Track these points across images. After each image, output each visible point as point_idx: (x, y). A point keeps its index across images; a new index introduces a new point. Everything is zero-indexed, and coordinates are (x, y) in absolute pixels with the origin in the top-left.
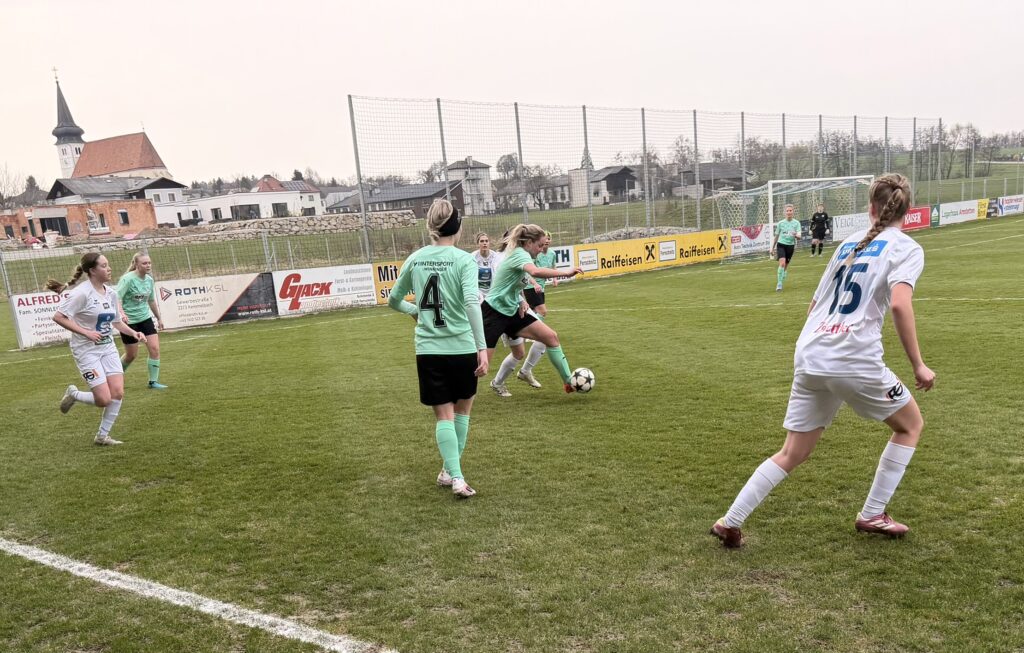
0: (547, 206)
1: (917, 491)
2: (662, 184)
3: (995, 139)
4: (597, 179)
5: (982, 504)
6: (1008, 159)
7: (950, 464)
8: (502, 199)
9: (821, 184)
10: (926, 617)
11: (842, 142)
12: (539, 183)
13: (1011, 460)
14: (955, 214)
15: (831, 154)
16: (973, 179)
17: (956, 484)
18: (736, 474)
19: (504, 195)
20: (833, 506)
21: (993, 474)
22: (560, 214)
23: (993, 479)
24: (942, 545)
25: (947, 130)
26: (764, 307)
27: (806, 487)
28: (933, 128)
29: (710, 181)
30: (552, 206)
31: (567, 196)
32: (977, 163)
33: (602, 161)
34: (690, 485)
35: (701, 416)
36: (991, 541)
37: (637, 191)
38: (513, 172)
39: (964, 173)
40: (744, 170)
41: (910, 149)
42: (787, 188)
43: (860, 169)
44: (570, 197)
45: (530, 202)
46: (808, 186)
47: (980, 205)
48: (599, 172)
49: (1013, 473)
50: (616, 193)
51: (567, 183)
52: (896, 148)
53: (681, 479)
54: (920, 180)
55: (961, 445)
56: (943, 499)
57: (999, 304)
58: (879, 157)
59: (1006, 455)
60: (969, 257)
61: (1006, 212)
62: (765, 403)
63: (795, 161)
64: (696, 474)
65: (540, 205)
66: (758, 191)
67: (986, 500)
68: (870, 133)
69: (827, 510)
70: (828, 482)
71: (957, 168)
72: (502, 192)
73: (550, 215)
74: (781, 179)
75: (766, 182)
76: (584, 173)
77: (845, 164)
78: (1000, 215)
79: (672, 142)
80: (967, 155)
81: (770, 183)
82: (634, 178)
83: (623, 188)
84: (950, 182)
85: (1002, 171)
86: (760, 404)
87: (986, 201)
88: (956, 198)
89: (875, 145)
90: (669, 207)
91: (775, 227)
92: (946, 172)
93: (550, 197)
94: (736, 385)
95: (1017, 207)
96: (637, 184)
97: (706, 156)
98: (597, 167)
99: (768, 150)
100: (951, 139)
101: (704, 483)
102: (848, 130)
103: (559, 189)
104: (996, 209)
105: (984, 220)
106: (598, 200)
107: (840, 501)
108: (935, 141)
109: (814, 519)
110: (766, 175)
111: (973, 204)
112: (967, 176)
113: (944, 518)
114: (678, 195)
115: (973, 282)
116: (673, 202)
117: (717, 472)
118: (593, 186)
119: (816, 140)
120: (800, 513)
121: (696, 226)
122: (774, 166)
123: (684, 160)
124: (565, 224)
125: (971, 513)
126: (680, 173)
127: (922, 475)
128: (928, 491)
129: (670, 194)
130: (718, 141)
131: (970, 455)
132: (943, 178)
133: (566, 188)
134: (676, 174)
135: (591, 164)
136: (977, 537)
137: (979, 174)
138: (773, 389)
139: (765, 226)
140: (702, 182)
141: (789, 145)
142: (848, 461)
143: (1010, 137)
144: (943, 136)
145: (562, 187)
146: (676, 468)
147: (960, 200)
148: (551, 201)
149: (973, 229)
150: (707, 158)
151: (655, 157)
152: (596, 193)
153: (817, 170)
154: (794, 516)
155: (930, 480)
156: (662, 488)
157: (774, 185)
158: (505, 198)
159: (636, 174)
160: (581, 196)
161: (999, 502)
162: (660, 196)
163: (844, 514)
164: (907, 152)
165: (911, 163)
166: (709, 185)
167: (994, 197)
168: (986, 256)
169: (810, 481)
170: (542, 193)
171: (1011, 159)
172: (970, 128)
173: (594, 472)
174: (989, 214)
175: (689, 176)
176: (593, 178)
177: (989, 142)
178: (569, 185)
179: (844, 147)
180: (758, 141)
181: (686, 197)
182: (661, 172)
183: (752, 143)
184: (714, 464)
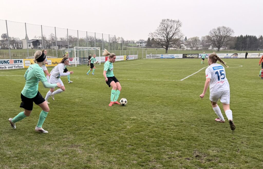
0: (16, 48)
1: (110, 125)
2: (47, 45)
3: (127, 41)
4: (30, 42)
5: (125, 128)
6: (130, 46)
7: (118, 118)
8: (3, 45)
9: (87, 49)
10: (112, 155)
11: (92, 39)
12: (13, 42)
13: (131, 117)
14: (119, 59)
15: (90, 41)
16: (123, 50)
17: (119, 123)
18: (68, 120)
19: (4, 44)
20: (91, 128)
21: (127, 121)
22: (19, 50)
23: (127, 122)
24: (116, 137)
25: (117, 38)
26: (74, 78)
27: (85, 124)
28: (113, 37)
29: (60, 45)
30: (17, 48)
31: (21, 46)
32: (124, 47)
33: (31, 38)
34: (56, 123)
35: (59, 105)
36: (127, 136)
37: (41, 46)
38: (6, 38)
39: (121, 49)
40: (68, 43)
41: (108, 42)
42: (79, 49)
43: (97, 46)
44: (22, 46)
45: (11, 47)
46: (85, 49)
47: (124, 57)
48: (30, 40)
49: (131, 120)
50: (35, 46)
51: (21, 42)
52: (105, 41)
53: (54, 122)
54: (111, 50)
55: (120, 114)
56: (116, 127)
57: (128, 81)
58: (101, 43)
59: (130, 116)
60: (122, 69)
61: (130, 59)
62: (75, 103)
63: (81, 42)
64: (57, 120)
65: (14, 48)
66: (72, 49)
67: (125, 127)
68: (99, 37)
69: (90, 129)
70: (90, 122)
71: (119, 47)
72: (3, 43)
73: (16, 50)
74: (78, 46)
75: (74, 47)
76: (26, 40)
77: (93, 44)
78: (129, 59)
79: (50, 35)
80: (121, 44)
81: (75, 47)
82: (40, 43)
83: (37, 45)
84: (117, 51)
85: (129, 49)
86: (74, 103)
87: (126, 56)
88: (119, 55)
89: (100, 40)
90: (49, 51)
91: (76, 58)
92: (117, 48)
93: (17, 46)
94: (67, 98)
95: (132, 58)
96: (41, 44)
97: (59, 39)
98: (30, 39)
99: (74, 39)
100: (117, 40)
101: (59, 123)
102: (94, 36)
103: (19, 44)
104: (128, 58)
105: (125, 60)
106: (30, 48)
107: (93, 127)
108: (114, 40)
109: (87, 131)
110: (74, 45)
111: (123, 56)
112: (121, 50)
113: (116, 131)
114: (52, 48)
115: (123, 75)
116: (50, 50)
117: (63, 120)
118: (29, 44)
119: (86, 37)
120: (83, 130)
121: (56, 56)
122: (76, 43)
123: (53, 39)
124: (21, 53)
125: (122, 130)
126: (52, 43)
127: (112, 121)
128: (113, 124)
129: (49, 48)
130: (61, 36)
131: (122, 116)
132: (116, 50)
133: (21, 44)
134: (51, 43)
135: (28, 38)
136: (123, 135)
137: (124, 49)
138: (77, 99)
139: (74, 58)
140: (58, 45)
141: (79, 38)
142: (95, 117)
143: (131, 41)
144: (116, 40)
145: (20, 43)
146: (52, 118)
147: (120, 55)
148: (17, 47)
149: (123, 63)
150: (59, 40)
151: (45, 38)
152: (30, 46)
153: (86, 45)
154: (82, 131)
155: (113, 122)
156: (48, 124)
157: (76, 48)
158: (4, 45)
159: (40, 42)
160: (25, 46)
161: (128, 127)
162: (47, 48)
163: (94, 130)
164: (108, 43)
165: (108, 46)
166: (59, 46)
167: (127, 55)
168: (126, 69)
169: (86, 122)
170: (14, 44)
171: (131, 46)
172: (122, 38)
173: (30, 119)
174: (126, 59)
175: (54, 43)
176: (28, 42)
177: (126, 42)
178: (22, 43)
179: (93, 40)
180: (72, 36)
181: (54, 49)
182: (47, 42)
183: (70, 37)
184: (62, 118)
